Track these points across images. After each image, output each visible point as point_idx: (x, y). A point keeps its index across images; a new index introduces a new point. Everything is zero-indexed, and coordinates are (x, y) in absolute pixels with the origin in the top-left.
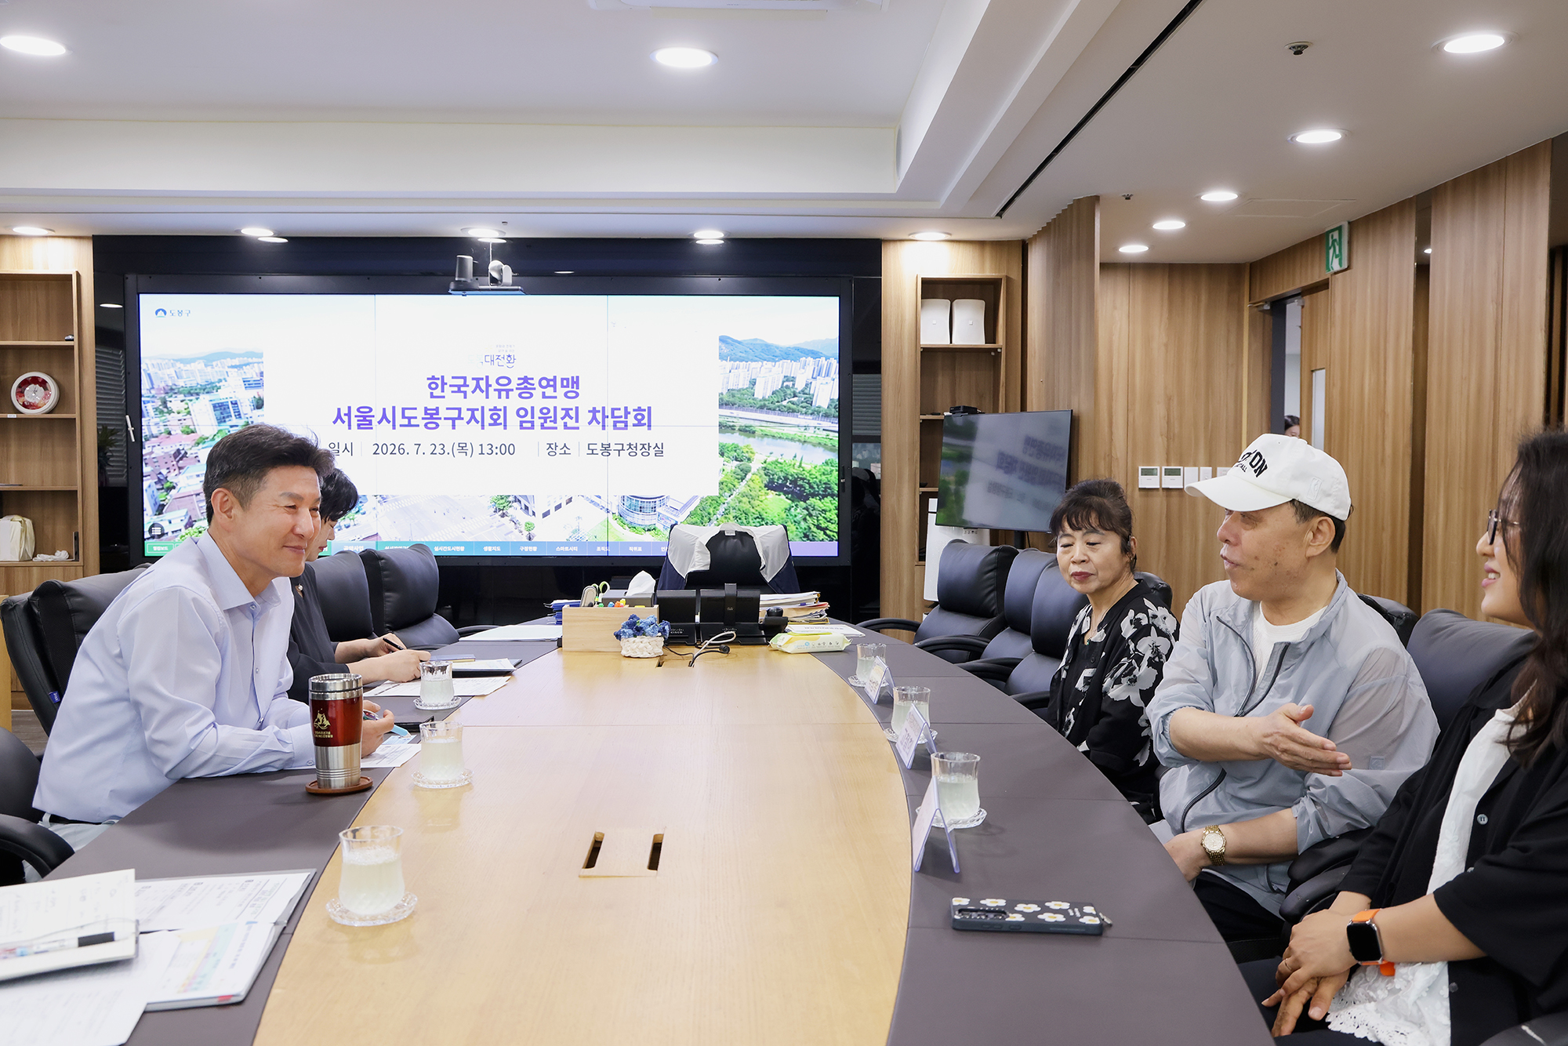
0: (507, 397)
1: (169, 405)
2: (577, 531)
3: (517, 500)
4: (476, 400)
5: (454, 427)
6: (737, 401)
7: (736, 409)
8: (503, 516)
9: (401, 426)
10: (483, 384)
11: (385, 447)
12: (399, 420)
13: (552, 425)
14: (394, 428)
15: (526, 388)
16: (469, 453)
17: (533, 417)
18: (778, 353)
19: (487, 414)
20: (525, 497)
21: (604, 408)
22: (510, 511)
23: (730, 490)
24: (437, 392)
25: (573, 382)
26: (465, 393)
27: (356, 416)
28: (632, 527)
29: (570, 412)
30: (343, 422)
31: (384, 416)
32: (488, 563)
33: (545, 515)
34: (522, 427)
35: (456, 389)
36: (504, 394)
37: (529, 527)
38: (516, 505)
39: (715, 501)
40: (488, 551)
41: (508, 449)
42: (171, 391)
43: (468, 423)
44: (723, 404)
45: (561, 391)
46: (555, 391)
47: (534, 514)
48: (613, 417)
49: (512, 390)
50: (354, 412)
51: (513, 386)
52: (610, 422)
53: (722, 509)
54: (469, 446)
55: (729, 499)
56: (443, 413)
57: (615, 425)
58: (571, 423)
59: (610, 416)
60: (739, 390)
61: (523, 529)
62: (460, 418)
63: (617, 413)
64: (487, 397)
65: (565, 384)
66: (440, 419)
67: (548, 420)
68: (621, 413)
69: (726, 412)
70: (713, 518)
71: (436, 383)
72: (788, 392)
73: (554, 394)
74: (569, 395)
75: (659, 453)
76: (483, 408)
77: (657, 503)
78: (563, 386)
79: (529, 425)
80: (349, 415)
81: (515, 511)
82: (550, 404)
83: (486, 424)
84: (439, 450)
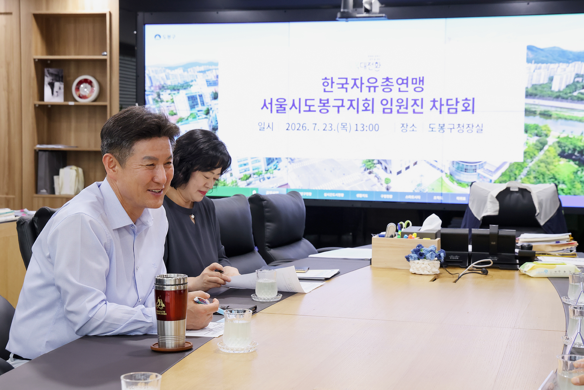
0: (375, 91)
1: (161, 97)
2: (419, 185)
3: (379, 162)
4: (354, 93)
5: (338, 111)
6: (538, 92)
7: (539, 98)
8: (370, 173)
9: (304, 111)
10: (358, 83)
11: (293, 125)
12: (304, 108)
13: (405, 110)
14: (300, 112)
15: (387, 85)
16: (348, 129)
17: (391, 105)
18: (571, 56)
19: (361, 103)
20: (385, 161)
21: (441, 99)
22: (375, 170)
23: (531, 157)
24: (328, 88)
25: (420, 81)
26: (346, 89)
27: (276, 105)
28: (459, 182)
29: (417, 102)
30: (267, 108)
31: (294, 105)
32: (359, 205)
33: (399, 173)
34: (384, 112)
35: (341, 86)
36: (372, 89)
37: (387, 181)
38: (379, 166)
39: (520, 166)
40: (360, 197)
41: (375, 128)
42: (163, 88)
43: (348, 109)
44: (529, 95)
45: (411, 87)
46: (407, 87)
47: (391, 172)
48: (447, 105)
49: (378, 87)
50: (274, 102)
51: (379, 84)
52: (445, 108)
53: (525, 171)
54: (348, 126)
55: (530, 164)
56: (332, 103)
57: (449, 111)
58: (418, 109)
59: (445, 104)
60: (540, 85)
61: (383, 182)
62: (342, 106)
63: (450, 102)
64: (361, 91)
65: (414, 81)
66: (330, 106)
67: (402, 107)
68: (453, 102)
69: (531, 101)
70: (518, 178)
71: (328, 82)
72: (578, 85)
73: (406, 89)
74: (417, 89)
75: (480, 131)
76: (358, 99)
77: (478, 166)
78: (413, 83)
79: (389, 111)
80: (271, 103)
81: (378, 170)
82: (403, 96)
83: (360, 110)
84: (328, 128)
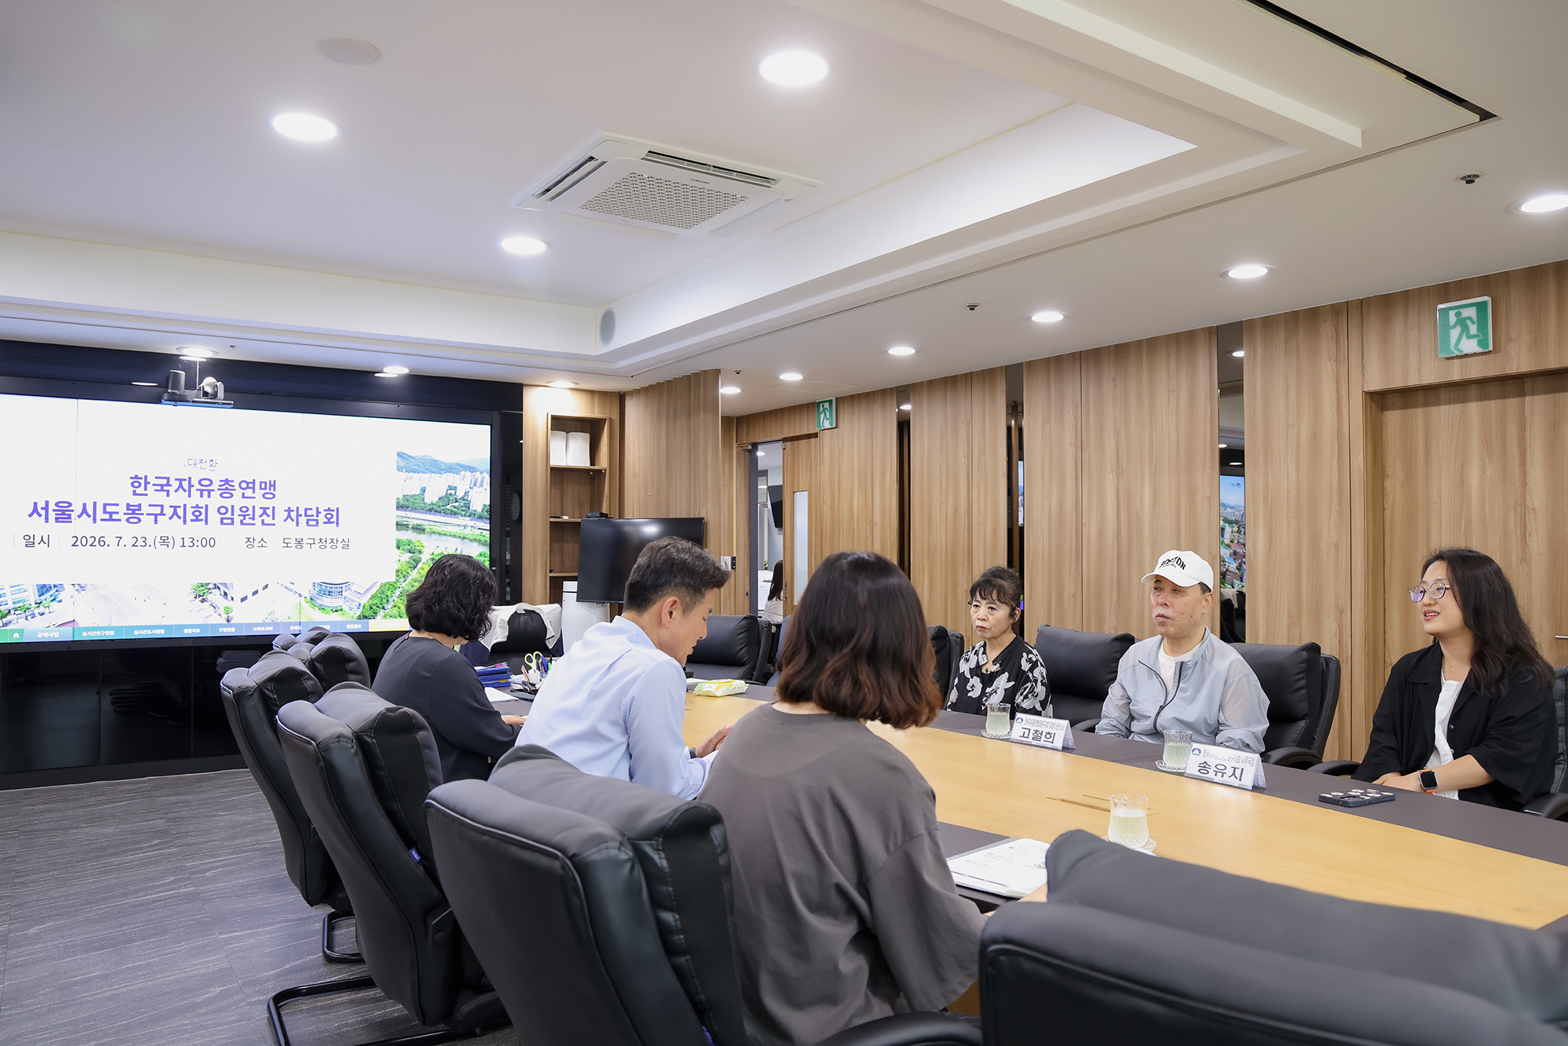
0: (209, 496)
2: (271, 613)
3: (216, 587)
4: (179, 498)
5: (156, 521)
6: (410, 504)
7: (410, 511)
8: (203, 601)
9: (102, 520)
10: (185, 484)
11: (84, 540)
12: (100, 515)
13: (251, 521)
14: (95, 521)
15: (227, 489)
16: (171, 545)
17: (233, 514)
18: (443, 467)
19: (189, 511)
20: (225, 585)
21: (298, 508)
22: (209, 597)
23: (404, 577)
24: (140, 490)
25: (271, 486)
26: (168, 491)
27: (54, 510)
28: (322, 608)
29: (267, 510)
30: (40, 515)
31: (84, 511)
32: (190, 644)
33: (243, 599)
34: (222, 523)
35: (159, 488)
36: (205, 493)
37: (228, 610)
38: (216, 591)
39: (392, 586)
40: (188, 632)
41: (210, 542)
43: (170, 518)
44: (400, 507)
45: (259, 493)
46: (254, 492)
47: (232, 599)
48: (306, 515)
49: (214, 490)
50: (52, 506)
51: (215, 486)
52: (302, 520)
53: (398, 592)
54: (171, 540)
55: (404, 584)
56: (145, 509)
57: (307, 523)
58: (268, 520)
59: (303, 515)
60: (412, 496)
61: (222, 611)
62: (162, 514)
63: (309, 513)
64: (189, 496)
65: (263, 486)
66: (143, 514)
67: (247, 517)
68: (314, 512)
69: (402, 513)
70: (391, 600)
71: (138, 482)
72: (451, 498)
73: (253, 495)
74: (266, 496)
75: (346, 547)
76: (185, 505)
77: (344, 588)
78: (261, 488)
79: (230, 521)
80: (46, 508)
81: (215, 597)
82: (249, 503)
83: (188, 520)
84: (140, 542)
